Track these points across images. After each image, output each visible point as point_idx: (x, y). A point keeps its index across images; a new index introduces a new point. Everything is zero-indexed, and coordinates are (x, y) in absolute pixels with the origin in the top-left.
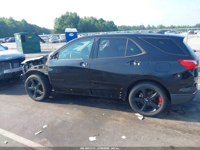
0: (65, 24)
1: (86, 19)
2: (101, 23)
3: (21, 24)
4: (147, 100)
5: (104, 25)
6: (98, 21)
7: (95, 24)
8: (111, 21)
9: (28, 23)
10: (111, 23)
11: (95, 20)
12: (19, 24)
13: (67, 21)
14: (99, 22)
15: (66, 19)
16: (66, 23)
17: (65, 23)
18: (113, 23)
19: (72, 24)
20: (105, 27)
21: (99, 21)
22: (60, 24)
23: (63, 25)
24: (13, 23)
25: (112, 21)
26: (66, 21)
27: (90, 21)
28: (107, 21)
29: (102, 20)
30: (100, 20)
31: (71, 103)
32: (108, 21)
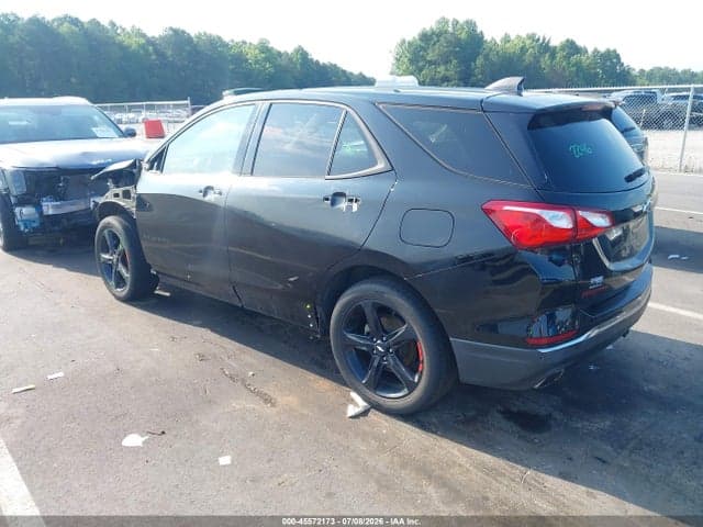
0: (431, 63)
1: (508, 45)
2: (567, 57)
3: (292, 62)
4: (380, 349)
5: (578, 64)
6: (553, 52)
7: (538, 62)
8: (608, 51)
9: (312, 60)
10: (611, 58)
11: (545, 48)
12: (283, 62)
13: (437, 51)
14: (558, 56)
15: (434, 44)
16: (433, 59)
17: (428, 59)
18: (618, 57)
19: (454, 62)
20: (581, 74)
21: (558, 50)
22: (411, 61)
23: (421, 64)
24: (267, 59)
25: (612, 49)
26: (433, 51)
27: (523, 50)
28: (590, 51)
29: (572, 48)
30: (563, 47)
31: (198, 322)
32: (596, 51)
